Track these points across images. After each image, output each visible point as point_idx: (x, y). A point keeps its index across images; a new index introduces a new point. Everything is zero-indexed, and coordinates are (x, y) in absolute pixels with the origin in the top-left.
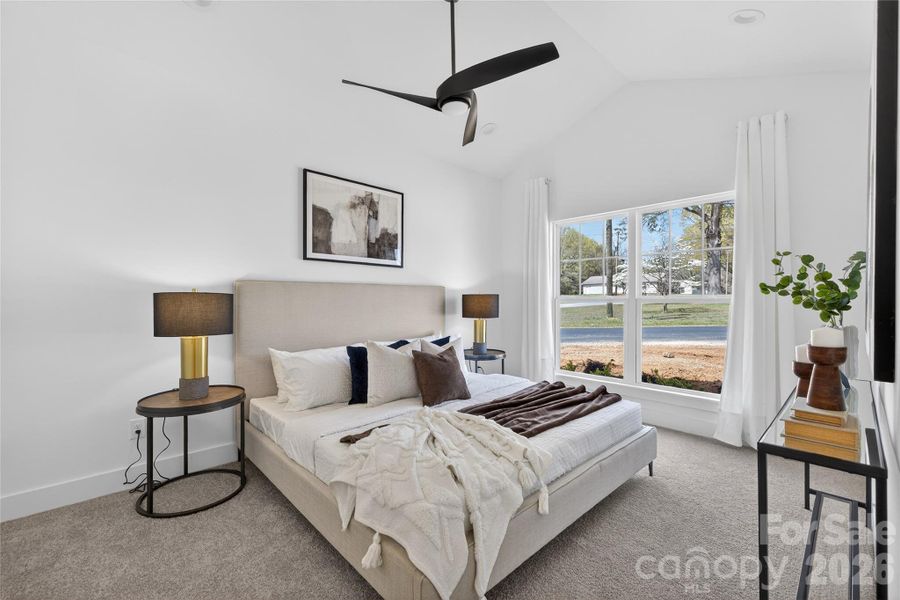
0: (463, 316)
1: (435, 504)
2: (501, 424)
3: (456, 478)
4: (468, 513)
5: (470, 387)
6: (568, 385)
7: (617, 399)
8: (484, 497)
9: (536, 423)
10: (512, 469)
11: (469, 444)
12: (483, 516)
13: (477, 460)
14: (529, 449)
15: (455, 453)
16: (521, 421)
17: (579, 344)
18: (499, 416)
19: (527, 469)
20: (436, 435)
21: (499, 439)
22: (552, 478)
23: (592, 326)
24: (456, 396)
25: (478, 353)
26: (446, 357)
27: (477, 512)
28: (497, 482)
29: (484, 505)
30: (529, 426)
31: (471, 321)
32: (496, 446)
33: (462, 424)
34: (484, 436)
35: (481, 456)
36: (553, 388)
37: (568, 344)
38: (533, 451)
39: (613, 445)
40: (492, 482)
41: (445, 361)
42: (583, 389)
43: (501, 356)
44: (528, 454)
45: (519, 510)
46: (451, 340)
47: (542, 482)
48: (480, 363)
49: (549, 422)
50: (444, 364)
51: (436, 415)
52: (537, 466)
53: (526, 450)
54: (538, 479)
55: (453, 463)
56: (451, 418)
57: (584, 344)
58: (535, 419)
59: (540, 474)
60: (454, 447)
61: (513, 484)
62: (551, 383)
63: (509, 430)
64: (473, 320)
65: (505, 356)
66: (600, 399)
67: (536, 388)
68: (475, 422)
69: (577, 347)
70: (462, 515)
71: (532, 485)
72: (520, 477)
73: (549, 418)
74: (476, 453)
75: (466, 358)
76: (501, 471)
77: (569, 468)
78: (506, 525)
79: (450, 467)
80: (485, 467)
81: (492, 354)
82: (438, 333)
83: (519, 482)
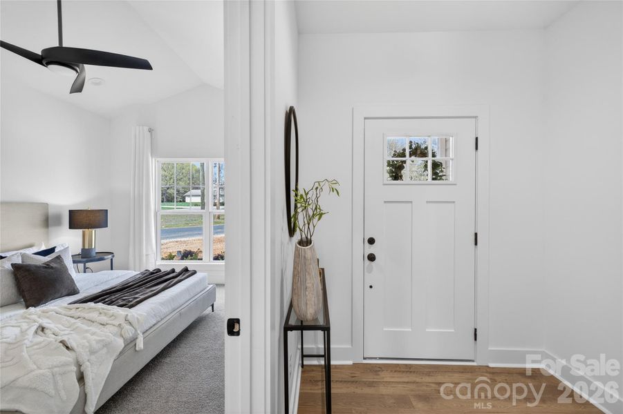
0: (70, 228)
1: (49, 368)
2: (109, 304)
3: (67, 348)
4: (79, 366)
5: (78, 285)
6: (163, 270)
7: (195, 272)
8: (92, 352)
9: (137, 298)
10: (116, 329)
11: (79, 323)
12: (91, 364)
13: (87, 331)
14: (129, 314)
15: (66, 332)
16: (124, 300)
17: (179, 239)
18: (107, 300)
19: (128, 327)
20: (45, 325)
21: (106, 314)
22: (146, 328)
23: (190, 226)
24: (64, 294)
25: (86, 256)
26: (53, 265)
27: (88, 363)
28: (103, 340)
29: (93, 357)
30: (131, 301)
31: (80, 232)
32: (104, 319)
33: (72, 312)
34: (94, 315)
35: (90, 328)
36: (152, 273)
37: (171, 240)
38: (133, 315)
39: (190, 299)
40: (98, 342)
41: (52, 268)
42: (173, 271)
43: (110, 256)
44: (129, 317)
45: (121, 353)
46: (56, 250)
47: (139, 332)
48: (88, 265)
49: (147, 295)
50: (50, 270)
51: (43, 312)
52: (135, 324)
53: (127, 315)
54: (136, 330)
55: (65, 338)
56: (60, 310)
57: (183, 239)
58: (136, 296)
59: (137, 327)
60: (63, 328)
61: (117, 339)
62: (151, 270)
63: (115, 307)
64: (81, 230)
65: (113, 256)
66: (184, 275)
67: (139, 276)
68: (84, 308)
69: (177, 242)
70: (74, 369)
71: (131, 335)
72: (123, 333)
73: (147, 293)
74: (86, 328)
75: (74, 262)
76: (108, 333)
77: (159, 319)
78: (111, 365)
79: (61, 342)
80: (93, 334)
81: (101, 256)
82: (41, 245)
83: (122, 336)
